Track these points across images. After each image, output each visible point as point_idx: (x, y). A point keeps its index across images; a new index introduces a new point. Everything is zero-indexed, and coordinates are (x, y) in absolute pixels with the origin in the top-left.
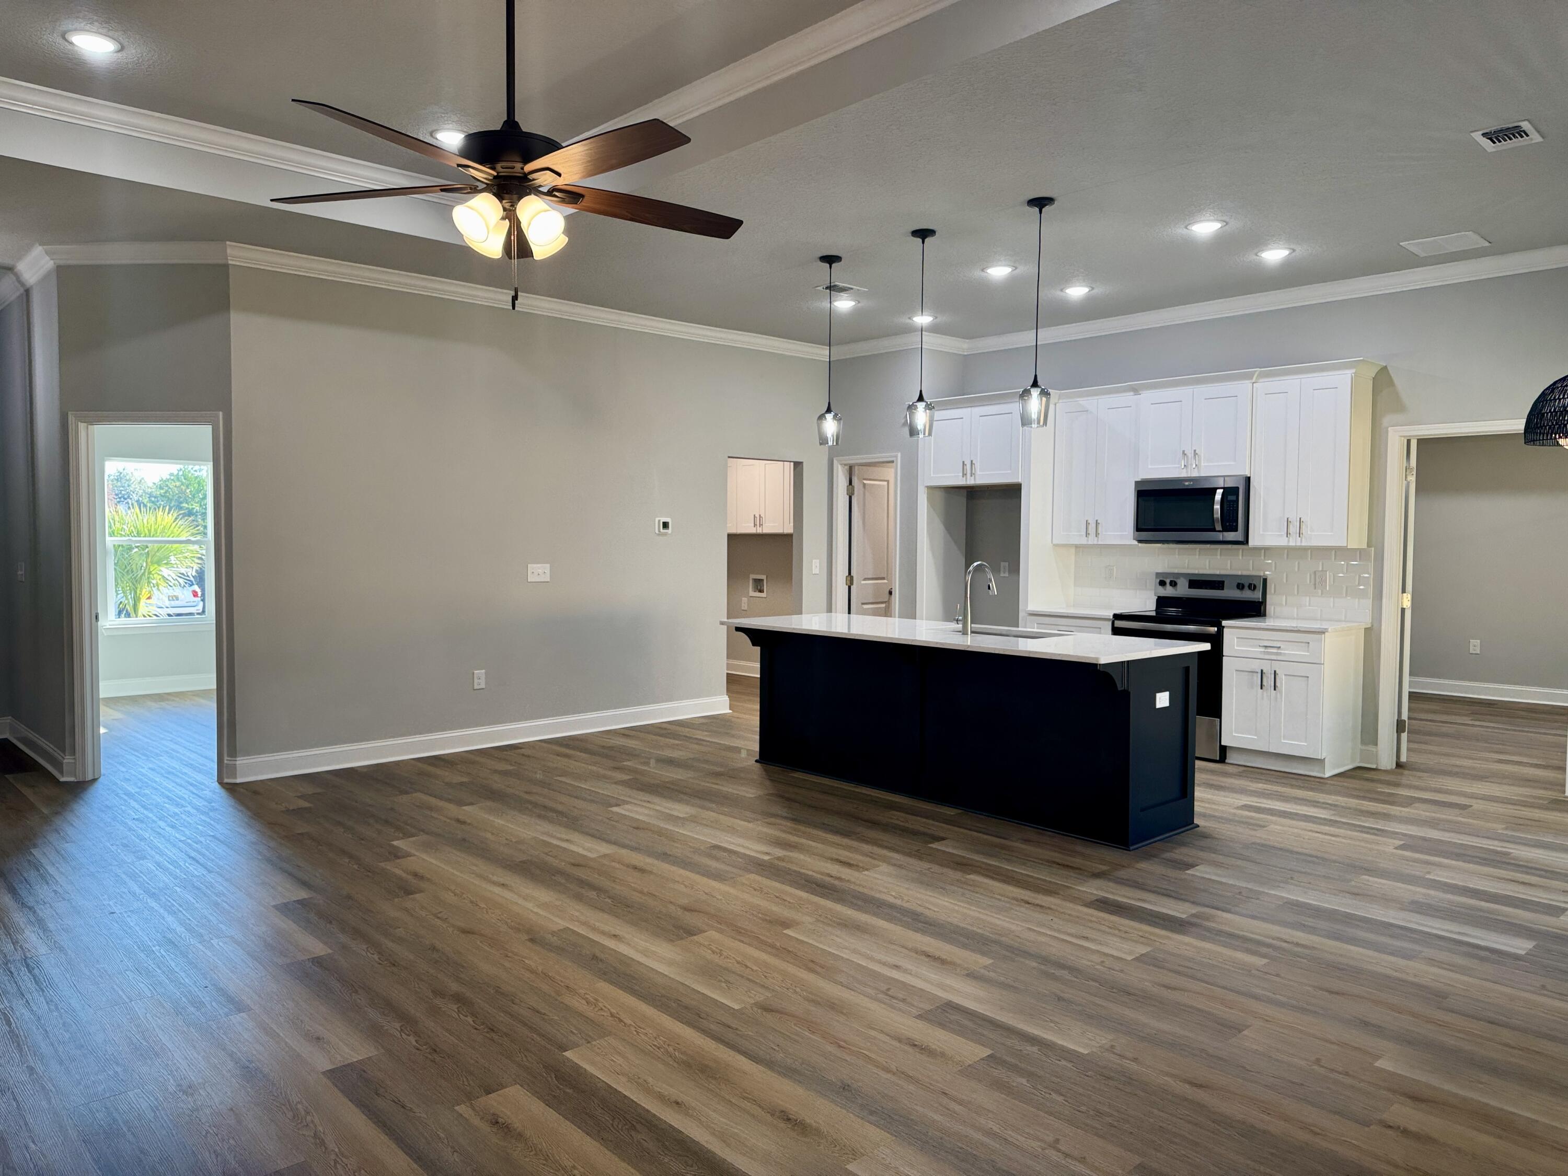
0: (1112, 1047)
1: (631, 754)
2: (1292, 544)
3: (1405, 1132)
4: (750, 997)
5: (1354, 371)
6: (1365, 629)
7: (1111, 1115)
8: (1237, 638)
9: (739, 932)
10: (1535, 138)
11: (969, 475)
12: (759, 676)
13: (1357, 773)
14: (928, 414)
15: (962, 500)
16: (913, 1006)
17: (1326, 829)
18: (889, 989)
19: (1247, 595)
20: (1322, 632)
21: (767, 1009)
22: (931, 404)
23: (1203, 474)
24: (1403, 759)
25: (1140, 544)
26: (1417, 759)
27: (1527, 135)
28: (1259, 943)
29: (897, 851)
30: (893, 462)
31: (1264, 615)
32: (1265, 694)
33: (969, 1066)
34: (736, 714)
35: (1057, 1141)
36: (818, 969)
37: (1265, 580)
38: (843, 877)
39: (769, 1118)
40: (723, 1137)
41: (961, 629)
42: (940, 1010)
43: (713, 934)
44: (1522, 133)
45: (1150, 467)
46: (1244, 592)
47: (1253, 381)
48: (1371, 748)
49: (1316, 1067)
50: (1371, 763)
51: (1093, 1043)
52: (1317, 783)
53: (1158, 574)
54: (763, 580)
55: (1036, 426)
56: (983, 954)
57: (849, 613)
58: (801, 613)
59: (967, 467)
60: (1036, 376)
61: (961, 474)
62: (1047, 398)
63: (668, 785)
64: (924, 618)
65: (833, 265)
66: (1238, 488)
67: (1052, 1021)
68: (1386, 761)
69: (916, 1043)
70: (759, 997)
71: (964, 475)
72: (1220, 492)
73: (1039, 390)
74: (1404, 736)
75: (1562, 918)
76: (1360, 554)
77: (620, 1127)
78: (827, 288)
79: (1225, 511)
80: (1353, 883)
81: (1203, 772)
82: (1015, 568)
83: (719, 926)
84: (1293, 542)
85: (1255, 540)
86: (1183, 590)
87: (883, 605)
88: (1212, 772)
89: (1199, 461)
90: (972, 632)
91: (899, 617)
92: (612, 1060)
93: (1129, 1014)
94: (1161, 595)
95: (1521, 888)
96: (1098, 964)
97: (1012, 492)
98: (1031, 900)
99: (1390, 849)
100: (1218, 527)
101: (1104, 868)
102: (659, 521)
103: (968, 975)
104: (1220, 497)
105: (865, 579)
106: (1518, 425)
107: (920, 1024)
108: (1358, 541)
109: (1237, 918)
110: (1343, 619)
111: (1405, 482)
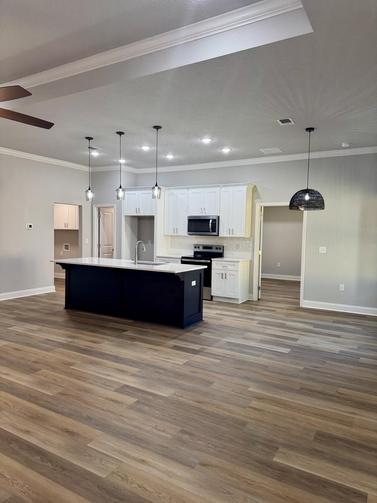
0: (175, 393)
1: (18, 308)
2: (230, 236)
3: (255, 409)
4: (56, 391)
5: (247, 186)
6: (250, 261)
7: (173, 415)
8: (216, 264)
9: (54, 369)
10: (293, 123)
11: (138, 212)
12: (65, 278)
13: (248, 302)
14: (123, 193)
15: (136, 220)
16: (113, 387)
17: (239, 319)
18: (105, 383)
19: (218, 251)
20: (238, 262)
21: (62, 394)
22: (124, 189)
23: (207, 215)
24: (260, 298)
25: (189, 236)
26: (264, 297)
27: (291, 122)
28: (218, 355)
29: (111, 336)
30: (113, 207)
31: (223, 257)
32: (223, 280)
33: (130, 405)
34: (58, 292)
35: (156, 426)
36: (81, 379)
37: (223, 247)
38: (92, 346)
39: (61, 432)
40: (44, 442)
41: (134, 262)
42: (122, 388)
43: (44, 370)
44: (290, 121)
45: (192, 212)
46: (218, 250)
47: (220, 188)
48: (251, 295)
49: (232, 392)
50: (251, 299)
51: (169, 393)
52: (236, 306)
53: (194, 245)
54: (68, 245)
55: (157, 198)
56: (137, 367)
57: (99, 257)
58: (82, 257)
59: (137, 210)
60: (157, 183)
61: (136, 212)
62: (160, 190)
63: (30, 318)
64: (124, 259)
65: (90, 140)
66: (216, 219)
67: (157, 387)
68: (255, 299)
69: (113, 400)
70: (60, 391)
71: (137, 212)
72: (211, 220)
73: (158, 187)
74: (260, 291)
75: (297, 342)
76: (249, 239)
77: (5, 443)
78: (88, 148)
79: (213, 226)
80: (245, 335)
81: (205, 304)
82: (153, 243)
83: (47, 367)
84: (231, 235)
85: (220, 235)
86: (201, 249)
87: (111, 254)
88: (208, 303)
89: (206, 211)
90: (138, 263)
91: (116, 259)
92: (3, 419)
93: (180, 382)
94: (195, 251)
95: (288, 334)
96: (172, 367)
97: (152, 218)
98: (153, 348)
99: (255, 324)
100: (211, 231)
101: (176, 336)
102: (28, 225)
103: (131, 375)
104: (211, 222)
105: (104, 245)
106: (288, 204)
107: (115, 393)
108: (248, 235)
109: (213, 348)
110: (244, 258)
111: (260, 219)
